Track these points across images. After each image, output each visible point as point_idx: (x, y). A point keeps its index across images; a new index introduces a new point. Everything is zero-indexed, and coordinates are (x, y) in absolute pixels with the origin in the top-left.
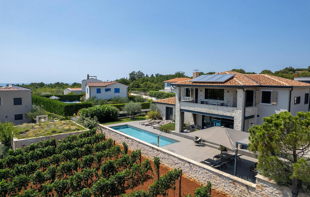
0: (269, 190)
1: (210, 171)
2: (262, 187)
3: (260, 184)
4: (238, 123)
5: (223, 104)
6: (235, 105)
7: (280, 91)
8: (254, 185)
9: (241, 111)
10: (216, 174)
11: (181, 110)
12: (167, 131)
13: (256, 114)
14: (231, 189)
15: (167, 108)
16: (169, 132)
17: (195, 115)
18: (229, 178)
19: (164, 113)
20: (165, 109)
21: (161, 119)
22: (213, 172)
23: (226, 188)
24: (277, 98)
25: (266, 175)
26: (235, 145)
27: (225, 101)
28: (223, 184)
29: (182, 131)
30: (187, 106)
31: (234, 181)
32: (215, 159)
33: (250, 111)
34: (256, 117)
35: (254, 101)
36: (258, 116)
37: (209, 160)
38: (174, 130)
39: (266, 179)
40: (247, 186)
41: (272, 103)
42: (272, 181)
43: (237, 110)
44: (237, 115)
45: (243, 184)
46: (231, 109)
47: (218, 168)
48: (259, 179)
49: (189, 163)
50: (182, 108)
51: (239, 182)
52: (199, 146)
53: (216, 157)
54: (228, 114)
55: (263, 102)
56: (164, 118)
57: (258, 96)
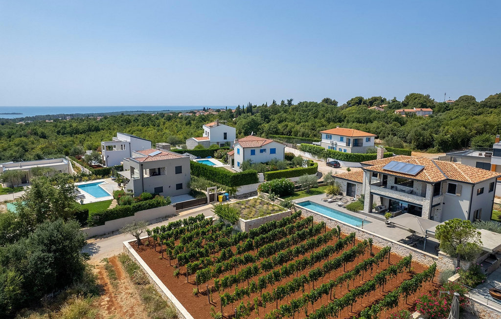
0: (446, 260)
1: (408, 248)
2: (441, 259)
3: (441, 256)
4: (426, 211)
5: (412, 191)
6: (424, 195)
7: (464, 185)
8: (437, 257)
9: (429, 201)
10: (412, 250)
11: (371, 192)
12: (354, 211)
13: (442, 202)
14: (423, 259)
15: (348, 184)
16: (357, 212)
17: (382, 198)
18: (421, 253)
19: (345, 188)
20: (346, 184)
21: (341, 194)
22: (410, 249)
23: (419, 259)
24: (461, 191)
25: (445, 252)
26: (425, 231)
27: (414, 189)
28: (417, 257)
29: (371, 211)
30: (378, 190)
31: (425, 255)
32: (407, 239)
33: (437, 200)
34: (442, 204)
35: (441, 190)
36: (444, 203)
37: (402, 240)
38: (362, 210)
39: (445, 254)
40: (433, 258)
41: (456, 194)
42: (448, 255)
43: (426, 200)
44: (426, 204)
45: (430, 257)
46: (420, 198)
47: (413, 246)
48: (440, 254)
49: (392, 242)
50: (372, 191)
51: (428, 256)
52: (390, 227)
53: (407, 237)
54: (418, 202)
55: (449, 192)
56: (345, 194)
57: (445, 188)
